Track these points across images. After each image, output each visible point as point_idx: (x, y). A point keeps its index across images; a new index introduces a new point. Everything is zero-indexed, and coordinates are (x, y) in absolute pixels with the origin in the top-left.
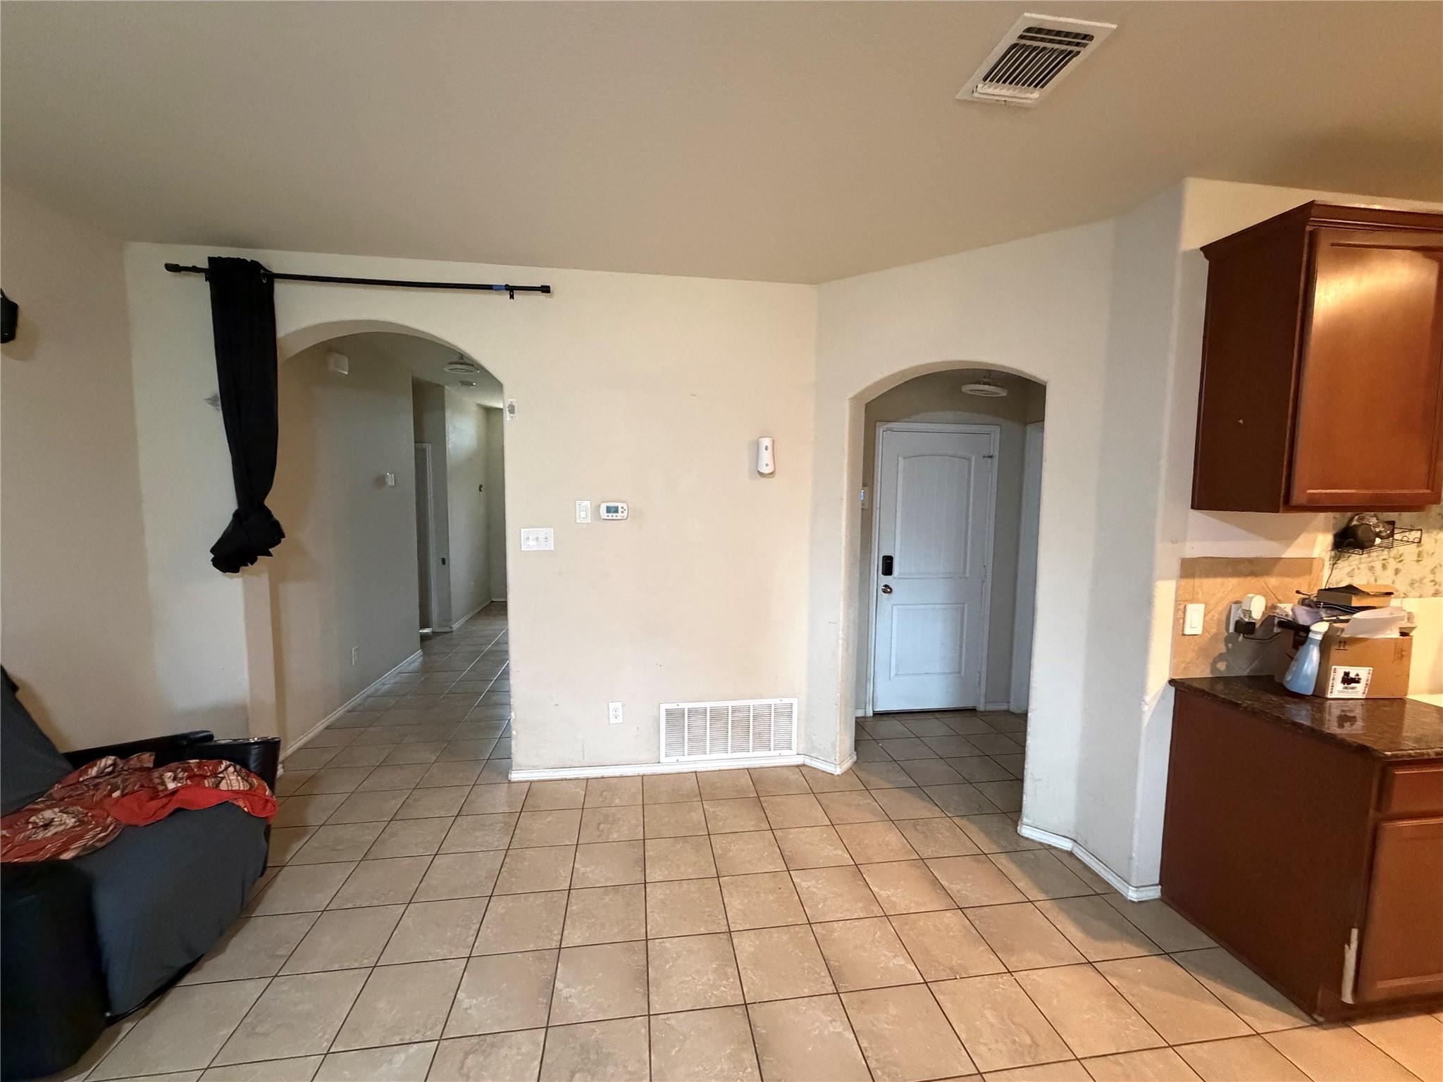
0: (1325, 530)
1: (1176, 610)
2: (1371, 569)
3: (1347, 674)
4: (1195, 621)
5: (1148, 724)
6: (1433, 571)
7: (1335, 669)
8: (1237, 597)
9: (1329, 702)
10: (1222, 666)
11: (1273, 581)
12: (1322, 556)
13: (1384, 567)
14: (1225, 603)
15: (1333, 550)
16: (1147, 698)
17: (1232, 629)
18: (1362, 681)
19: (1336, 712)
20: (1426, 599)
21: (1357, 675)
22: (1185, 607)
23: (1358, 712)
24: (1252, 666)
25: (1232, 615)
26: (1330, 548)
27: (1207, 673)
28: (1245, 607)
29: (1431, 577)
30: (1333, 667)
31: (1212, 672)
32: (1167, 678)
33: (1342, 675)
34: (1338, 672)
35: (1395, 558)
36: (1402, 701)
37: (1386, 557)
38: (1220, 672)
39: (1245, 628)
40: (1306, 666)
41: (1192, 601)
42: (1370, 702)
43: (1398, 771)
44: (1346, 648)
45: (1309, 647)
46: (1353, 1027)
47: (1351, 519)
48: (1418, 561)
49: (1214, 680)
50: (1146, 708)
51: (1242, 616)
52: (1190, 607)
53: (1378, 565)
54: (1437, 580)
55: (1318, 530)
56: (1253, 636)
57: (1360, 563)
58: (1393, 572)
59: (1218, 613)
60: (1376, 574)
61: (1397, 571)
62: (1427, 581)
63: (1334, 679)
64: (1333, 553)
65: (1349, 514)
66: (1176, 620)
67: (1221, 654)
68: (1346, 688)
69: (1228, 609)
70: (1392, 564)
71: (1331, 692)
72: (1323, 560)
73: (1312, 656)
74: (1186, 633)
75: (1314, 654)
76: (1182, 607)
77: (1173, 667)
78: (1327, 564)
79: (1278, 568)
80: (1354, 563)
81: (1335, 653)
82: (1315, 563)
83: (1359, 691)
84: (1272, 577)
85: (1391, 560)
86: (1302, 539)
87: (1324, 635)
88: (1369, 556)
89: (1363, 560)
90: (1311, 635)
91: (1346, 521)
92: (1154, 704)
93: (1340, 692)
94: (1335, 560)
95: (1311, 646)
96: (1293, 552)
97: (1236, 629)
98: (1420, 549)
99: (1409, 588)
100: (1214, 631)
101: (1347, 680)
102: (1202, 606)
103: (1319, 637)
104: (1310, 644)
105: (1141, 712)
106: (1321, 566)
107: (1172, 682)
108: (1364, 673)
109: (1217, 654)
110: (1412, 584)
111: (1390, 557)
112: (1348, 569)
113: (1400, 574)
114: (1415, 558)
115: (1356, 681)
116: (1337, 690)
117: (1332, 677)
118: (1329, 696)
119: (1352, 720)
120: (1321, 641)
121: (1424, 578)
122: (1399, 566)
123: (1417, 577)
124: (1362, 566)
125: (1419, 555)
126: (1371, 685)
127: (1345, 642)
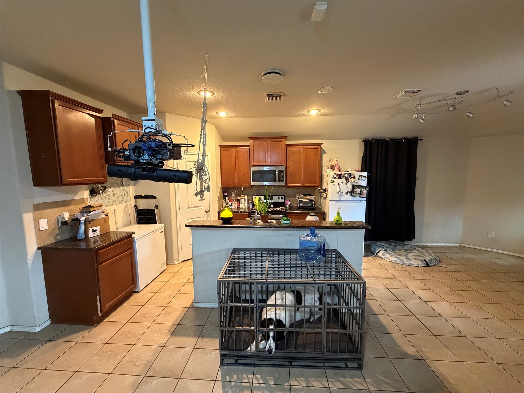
0: (86, 190)
1: (35, 223)
2: (102, 199)
3: (93, 230)
4: (44, 224)
5: (31, 266)
6: (118, 198)
7: (90, 229)
8: (59, 214)
9: (90, 239)
10: (59, 237)
11: (72, 207)
12: (87, 197)
13: (105, 198)
14: (56, 216)
15: (90, 195)
16: (29, 257)
17: (60, 225)
18: (98, 230)
19: (92, 240)
20: (118, 205)
21: (96, 229)
22: (39, 221)
23: (98, 239)
24: (70, 235)
25: (59, 220)
26: (89, 195)
27: (53, 241)
28: (62, 217)
29: (118, 199)
30: (89, 229)
31: (55, 240)
32: (36, 247)
33: (92, 230)
34: (91, 230)
35: (108, 196)
36: (109, 232)
37: (105, 195)
38: (59, 239)
39: (64, 223)
40: (81, 230)
41: (42, 218)
42: (101, 235)
43: (100, 251)
44: (91, 222)
45: (81, 225)
46: (104, 321)
47: (94, 186)
48: (114, 196)
49: (57, 243)
50: (28, 261)
51: (62, 220)
52: (41, 221)
53: (104, 198)
54: (119, 200)
55: (84, 190)
56: (67, 225)
57: (99, 198)
58: (108, 199)
59: (54, 220)
60: (104, 200)
61: (109, 199)
62: (117, 200)
63: (90, 232)
64: (90, 196)
65: (93, 185)
66: (35, 226)
67: (58, 234)
68: (94, 233)
69: (57, 218)
70: (107, 197)
71: (90, 236)
72: (87, 198)
73: (82, 227)
74: (41, 230)
75: (83, 227)
76: (37, 221)
77: (38, 243)
78: (89, 199)
79: (73, 202)
80: (97, 198)
81: (89, 225)
82: (85, 200)
83: (98, 233)
84: (71, 205)
85: (107, 196)
86: (80, 193)
87: (85, 220)
88: (101, 196)
89: (99, 197)
90: (81, 221)
91: (92, 186)
92: (32, 259)
93: (92, 235)
94: (91, 198)
95: (82, 224)
96: (77, 197)
97: (61, 224)
98: (114, 192)
99: (113, 203)
100: (53, 227)
101: (94, 231)
102: (46, 219)
103: (83, 221)
104: (81, 224)
105: (27, 263)
106: (87, 200)
107: (39, 248)
108: (98, 228)
109: (56, 234)
110: (113, 202)
111: (106, 195)
112: (95, 200)
113: (110, 200)
114: (113, 195)
115: (96, 231)
116: (91, 235)
117: (89, 231)
118: (90, 237)
119: (97, 241)
120: (84, 222)
121: (116, 200)
122: (109, 197)
123: (114, 200)
124: (99, 199)
125: (114, 194)
126: (101, 231)
127: (91, 221)
